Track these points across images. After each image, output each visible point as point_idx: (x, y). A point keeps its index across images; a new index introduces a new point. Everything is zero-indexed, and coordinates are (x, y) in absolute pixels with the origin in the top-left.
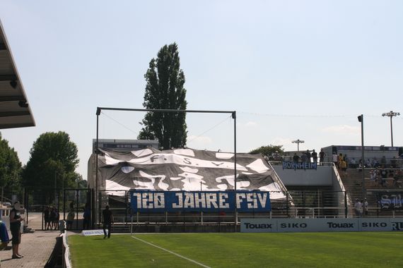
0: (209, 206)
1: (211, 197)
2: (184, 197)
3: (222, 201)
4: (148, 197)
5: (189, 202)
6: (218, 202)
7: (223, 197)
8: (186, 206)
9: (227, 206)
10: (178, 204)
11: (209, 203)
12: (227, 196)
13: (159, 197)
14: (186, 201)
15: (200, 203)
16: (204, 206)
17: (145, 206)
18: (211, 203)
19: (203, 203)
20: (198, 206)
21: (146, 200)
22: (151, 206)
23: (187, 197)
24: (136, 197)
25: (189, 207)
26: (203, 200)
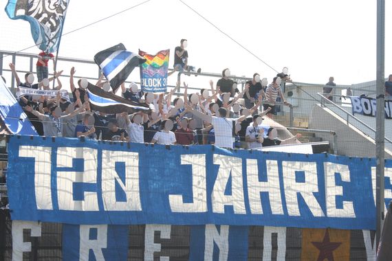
0: (294, 210)
1: (300, 177)
2: (212, 171)
3: (333, 191)
4: (78, 165)
5: (228, 191)
6: (321, 196)
7: (338, 180)
8: (219, 208)
9: (348, 210)
10: (188, 198)
11: (291, 198)
12: (346, 176)
13: (120, 168)
14: (219, 186)
15: (265, 197)
16: (277, 209)
17: (67, 201)
18: (299, 195)
19: (275, 197)
20: (257, 208)
21: (73, 176)
22: (90, 202)
23: (223, 174)
24: (31, 161)
25: (229, 208)
26: (272, 184)
